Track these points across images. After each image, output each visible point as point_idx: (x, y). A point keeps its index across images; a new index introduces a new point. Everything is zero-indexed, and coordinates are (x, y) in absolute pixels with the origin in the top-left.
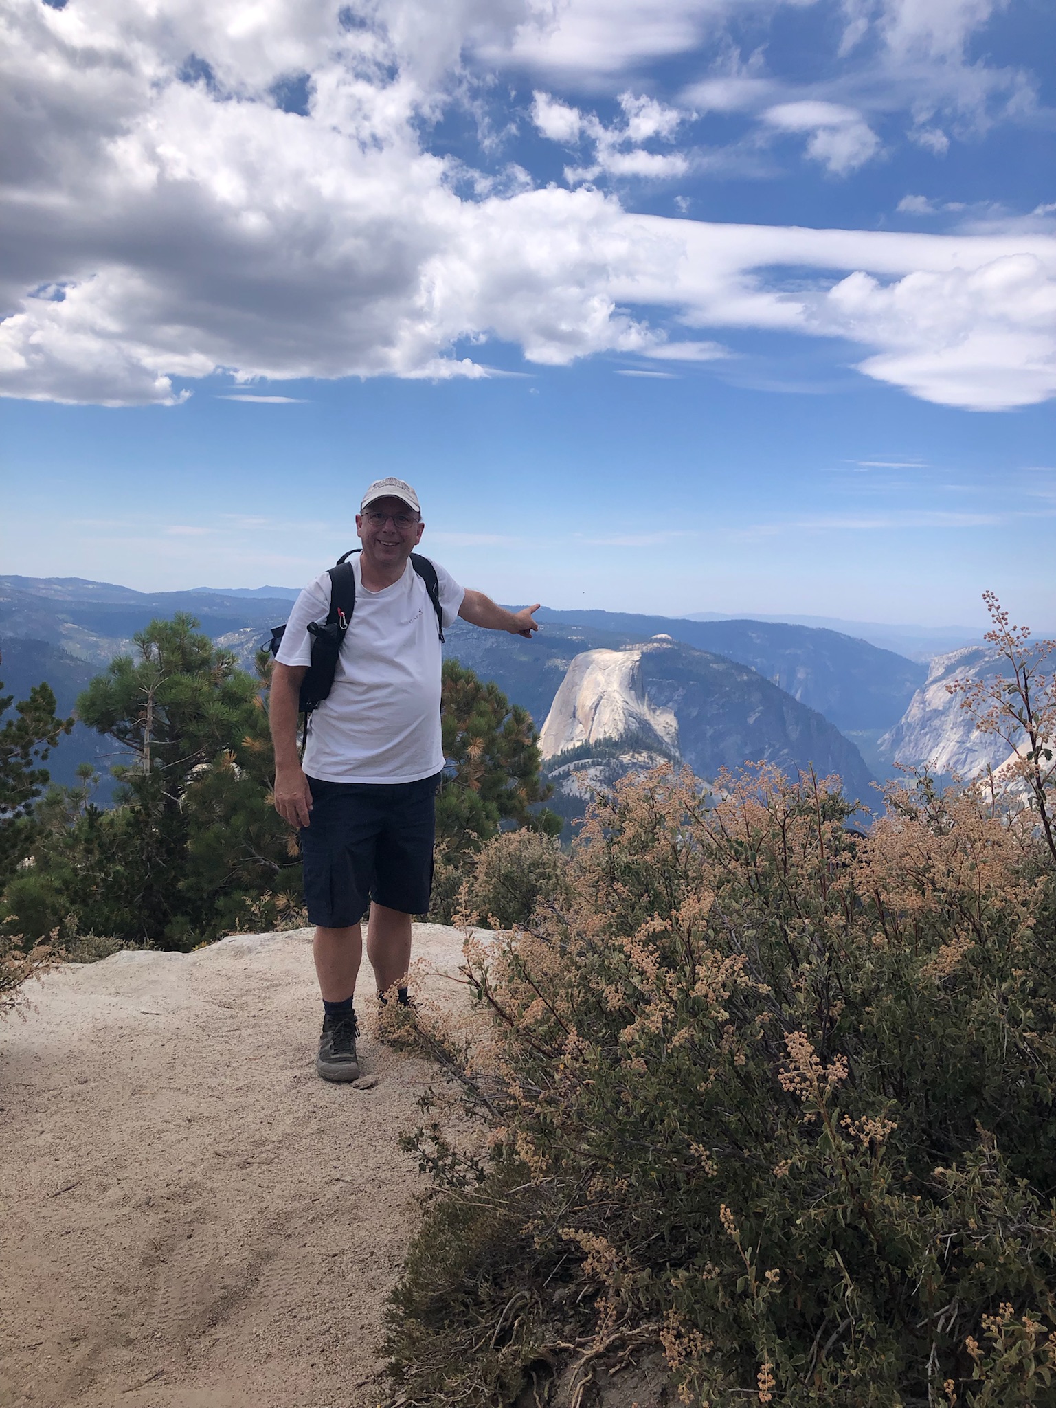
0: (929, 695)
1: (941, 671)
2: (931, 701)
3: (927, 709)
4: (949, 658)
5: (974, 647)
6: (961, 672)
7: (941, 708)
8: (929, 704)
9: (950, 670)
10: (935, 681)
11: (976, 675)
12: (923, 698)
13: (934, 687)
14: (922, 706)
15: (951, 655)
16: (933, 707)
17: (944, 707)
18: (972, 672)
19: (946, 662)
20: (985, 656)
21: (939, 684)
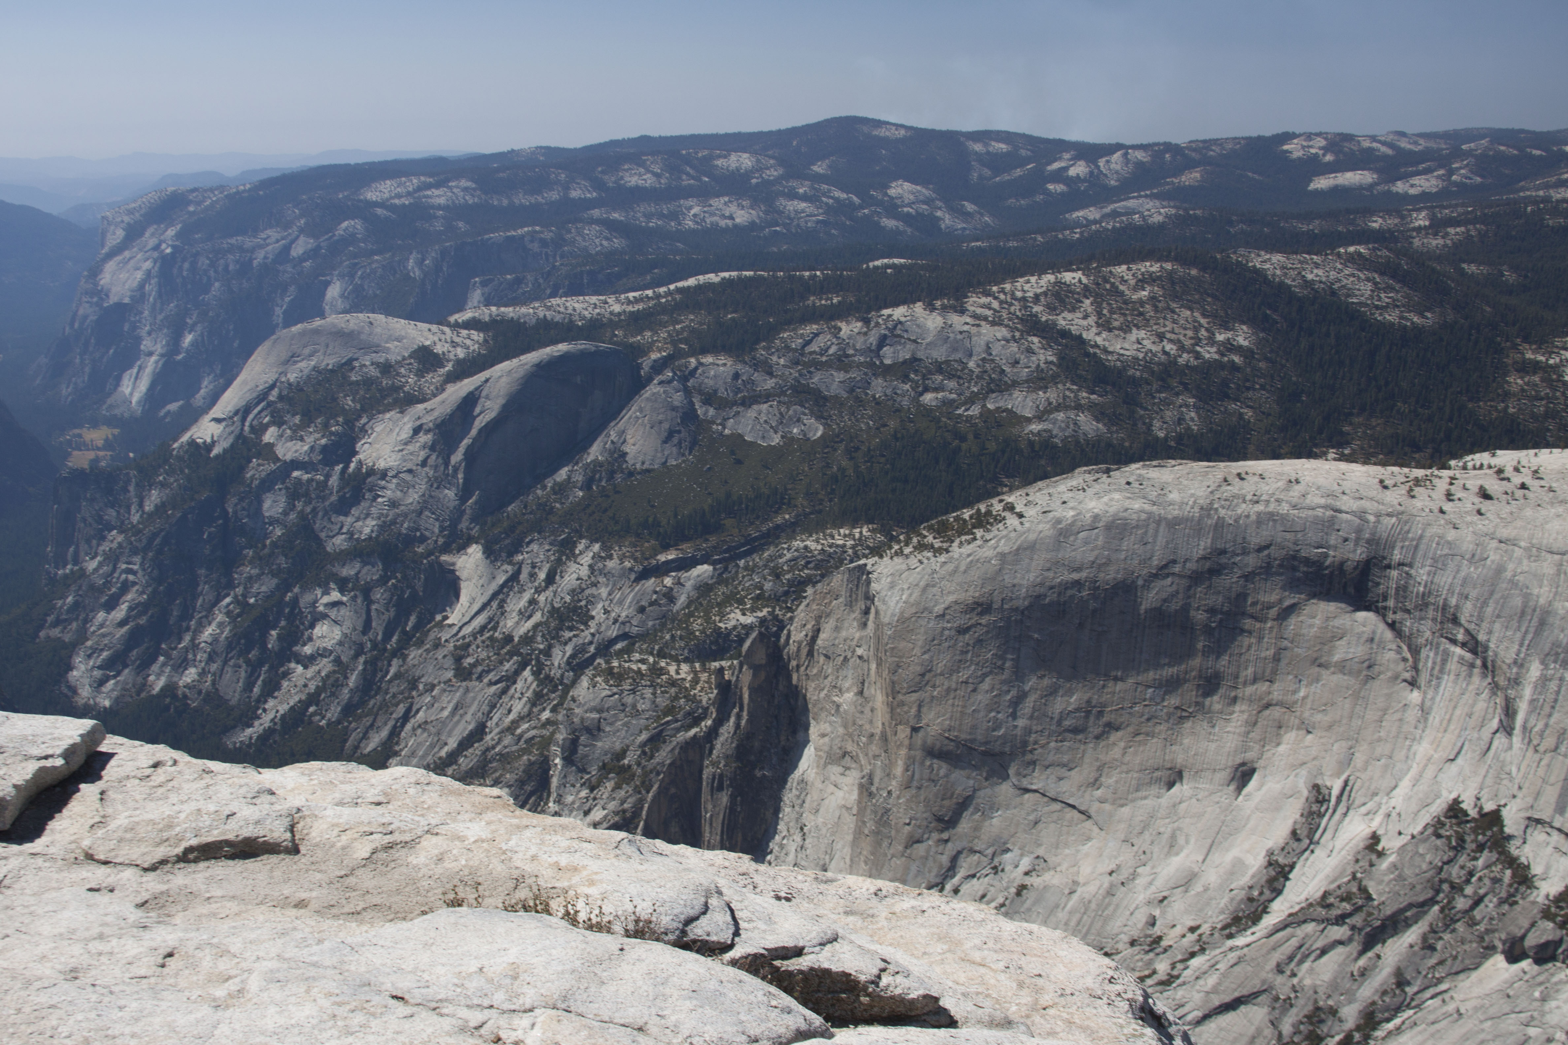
0: (105, 278)
1: (120, 233)
2: (109, 290)
3: (106, 305)
4: (130, 212)
5: (171, 189)
6: (153, 235)
7: (127, 300)
8: (107, 296)
9: (133, 233)
10: (110, 256)
11: (178, 236)
12: (96, 284)
13: (110, 266)
14: (95, 300)
15: (133, 205)
16: (113, 299)
17: (132, 297)
18: (171, 232)
19: (127, 219)
20: (189, 202)
21: (119, 258)
